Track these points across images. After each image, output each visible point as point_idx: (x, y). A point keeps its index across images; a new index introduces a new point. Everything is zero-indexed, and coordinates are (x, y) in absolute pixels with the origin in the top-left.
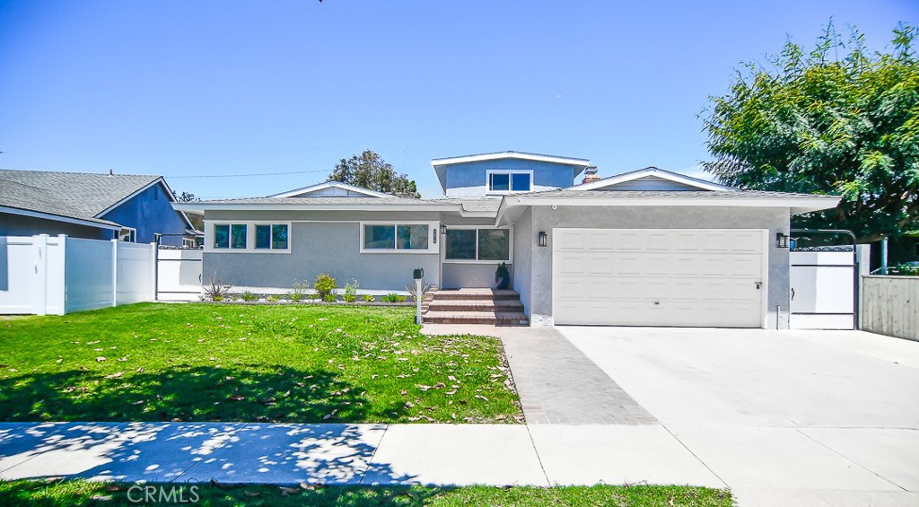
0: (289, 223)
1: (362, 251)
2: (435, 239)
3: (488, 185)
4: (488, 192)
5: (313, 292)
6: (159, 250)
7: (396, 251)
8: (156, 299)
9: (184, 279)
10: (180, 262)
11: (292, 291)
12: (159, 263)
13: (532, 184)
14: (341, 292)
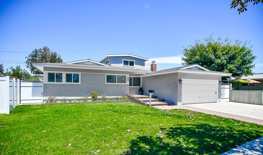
0: (80, 74)
1: (106, 83)
2: (128, 80)
3: (123, 63)
4: (123, 66)
5: (90, 97)
6: (21, 83)
7: (117, 83)
8: (20, 103)
9: (34, 94)
10: (32, 87)
11: (83, 98)
12: (21, 88)
13: (134, 64)
14: (101, 97)
